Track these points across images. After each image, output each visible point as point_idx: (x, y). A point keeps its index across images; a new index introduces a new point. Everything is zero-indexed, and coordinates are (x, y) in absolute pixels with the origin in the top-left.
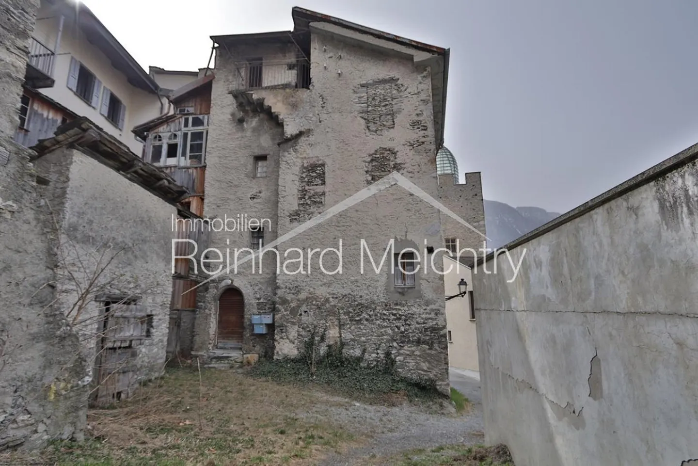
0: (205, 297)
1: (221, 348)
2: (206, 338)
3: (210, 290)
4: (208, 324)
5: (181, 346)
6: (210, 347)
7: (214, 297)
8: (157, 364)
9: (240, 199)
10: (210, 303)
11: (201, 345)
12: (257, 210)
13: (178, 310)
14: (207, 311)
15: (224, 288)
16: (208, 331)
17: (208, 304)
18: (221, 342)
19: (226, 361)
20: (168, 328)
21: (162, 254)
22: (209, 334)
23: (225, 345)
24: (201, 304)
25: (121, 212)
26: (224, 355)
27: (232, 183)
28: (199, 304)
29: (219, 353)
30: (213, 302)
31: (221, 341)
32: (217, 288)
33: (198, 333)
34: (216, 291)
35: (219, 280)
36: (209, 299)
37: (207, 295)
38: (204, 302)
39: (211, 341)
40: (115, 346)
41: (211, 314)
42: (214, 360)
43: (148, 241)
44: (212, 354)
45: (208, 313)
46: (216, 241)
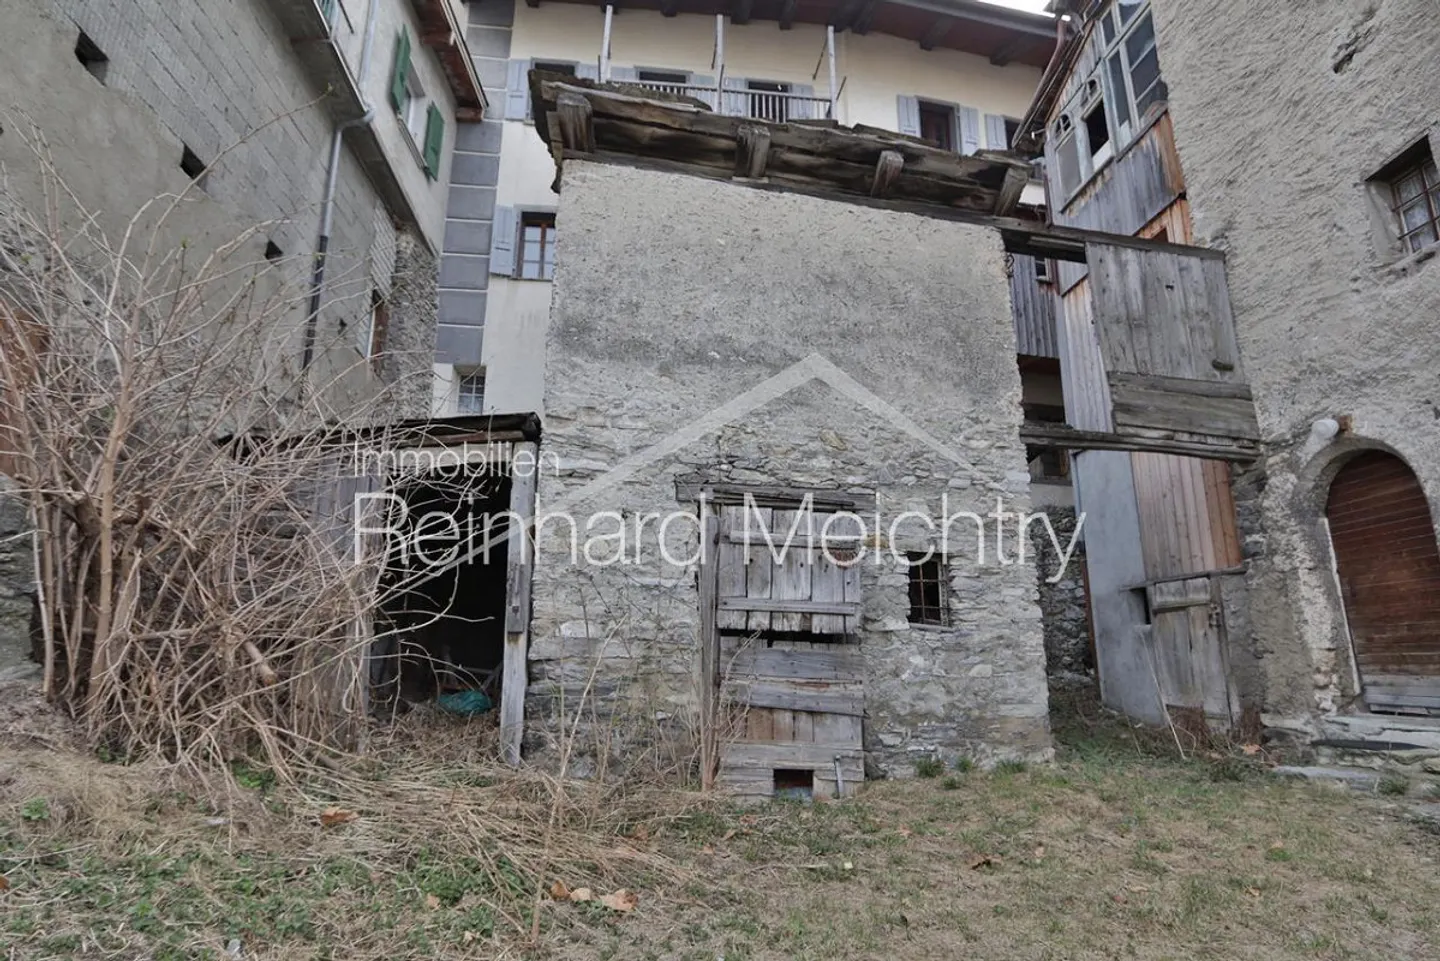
0: (1259, 512)
1: (1385, 711)
2: (1299, 664)
3: (1273, 481)
4: (1291, 609)
5: (1242, 696)
6: (1327, 699)
7: (1291, 505)
8: (1004, 719)
9: (1297, 103)
10: (1282, 529)
11: (1287, 691)
12: (1375, 90)
13: (1208, 576)
14: (1277, 559)
15: (1323, 461)
16: (1301, 637)
17: (1277, 535)
18: (1375, 684)
19: (1377, 762)
20: (1038, 602)
21: (943, 366)
22: (1305, 649)
23: (1397, 696)
24: (1256, 537)
25: (739, 269)
26: (1386, 737)
27: (1252, 73)
28: (1249, 539)
29: (1362, 726)
30: (1293, 522)
31: (1379, 678)
32: (1292, 465)
33: (1269, 645)
34: (1292, 478)
35: (1294, 437)
36: (1277, 515)
37: (1266, 503)
38: (1263, 530)
39: (1321, 679)
40: (753, 624)
41: (1295, 570)
42: (1326, 751)
43: (871, 336)
44: (1335, 728)
45: (1287, 568)
46: (1251, 301)
